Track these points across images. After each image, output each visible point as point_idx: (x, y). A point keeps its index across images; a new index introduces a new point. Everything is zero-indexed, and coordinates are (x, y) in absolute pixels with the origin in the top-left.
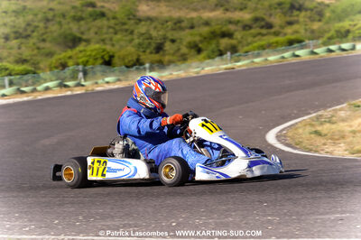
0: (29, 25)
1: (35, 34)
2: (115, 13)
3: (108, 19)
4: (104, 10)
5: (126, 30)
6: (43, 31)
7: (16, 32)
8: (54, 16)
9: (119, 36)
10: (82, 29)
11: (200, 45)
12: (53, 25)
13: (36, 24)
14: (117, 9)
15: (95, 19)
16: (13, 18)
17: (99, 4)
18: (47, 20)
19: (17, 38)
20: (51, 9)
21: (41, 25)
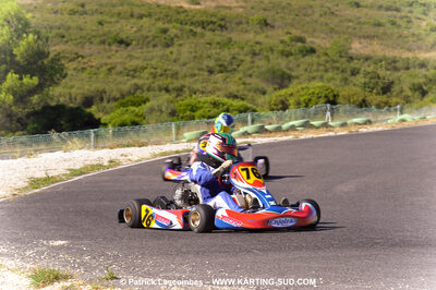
0: (234, 58)
1: (241, 68)
2: (327, 49)
3: (319, 56)
4: (314, 46)
5: (338, 68)
6: (249, 65)
7: (221, 66)
8: (261, 50)
9: (330, 74)
10: (291, 65)
11: (425, 88)
12: (260, 59)
13: (242, 57)
14: (328, 45)
15: (304, 56)
16: (218, 51)
17: (308, 40)
18: (254, 54)
19: (222, 72)
20: (257, 43)
21: (248, 59)
